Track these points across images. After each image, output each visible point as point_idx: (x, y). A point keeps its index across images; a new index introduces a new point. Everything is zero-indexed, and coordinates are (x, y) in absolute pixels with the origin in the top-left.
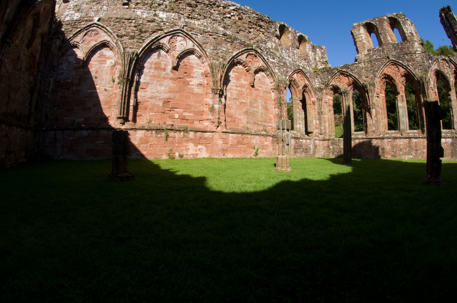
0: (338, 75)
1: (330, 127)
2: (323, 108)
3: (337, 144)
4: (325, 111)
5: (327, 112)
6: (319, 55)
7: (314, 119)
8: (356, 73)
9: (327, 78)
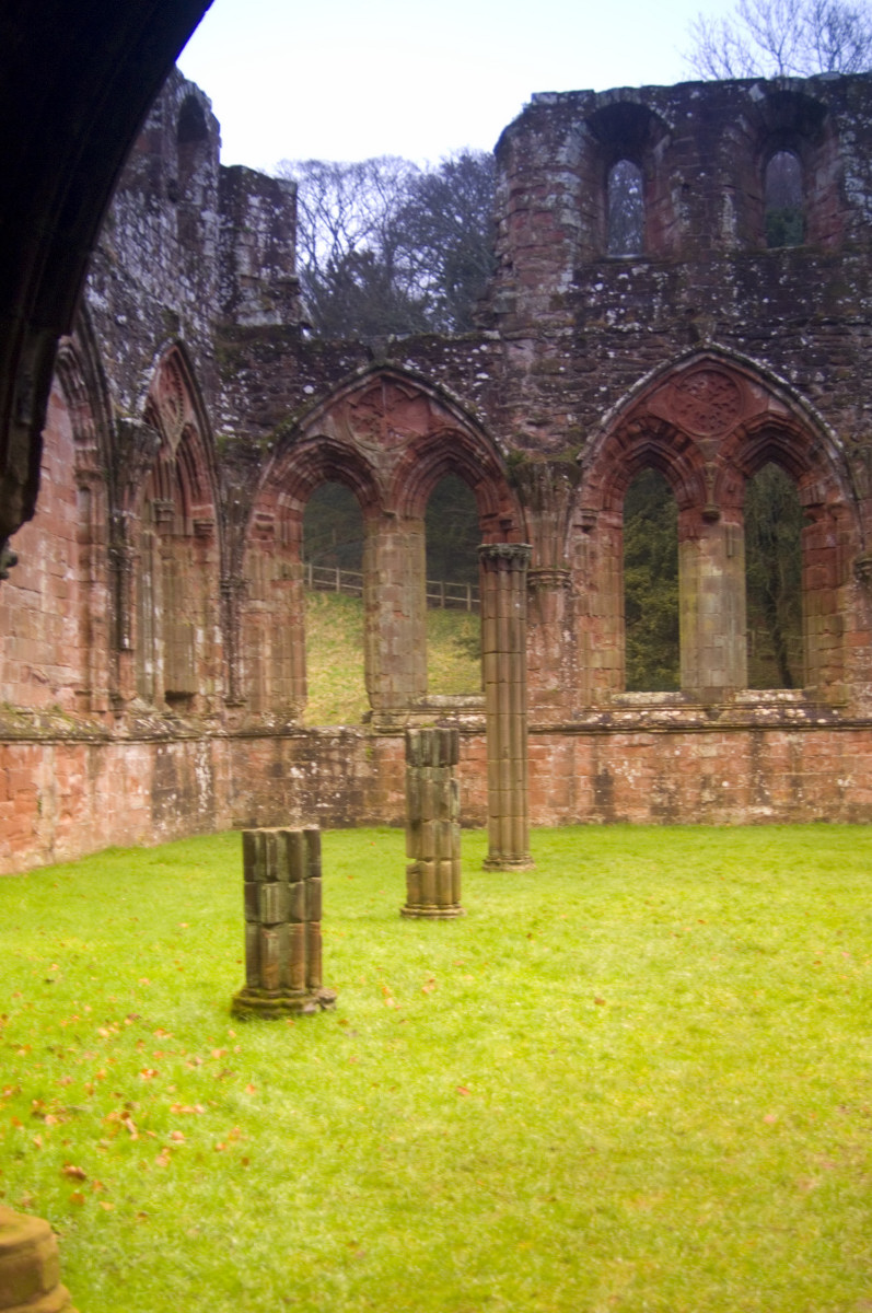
0: (365, 390)
1: (284, 666)
2: (246, 562)
3: (335, 756)
4: (258, 575)
5: (268, 585)
6: (256, 240)
7: (200, 619)
8: (478, 390)
9: (290, 391)
